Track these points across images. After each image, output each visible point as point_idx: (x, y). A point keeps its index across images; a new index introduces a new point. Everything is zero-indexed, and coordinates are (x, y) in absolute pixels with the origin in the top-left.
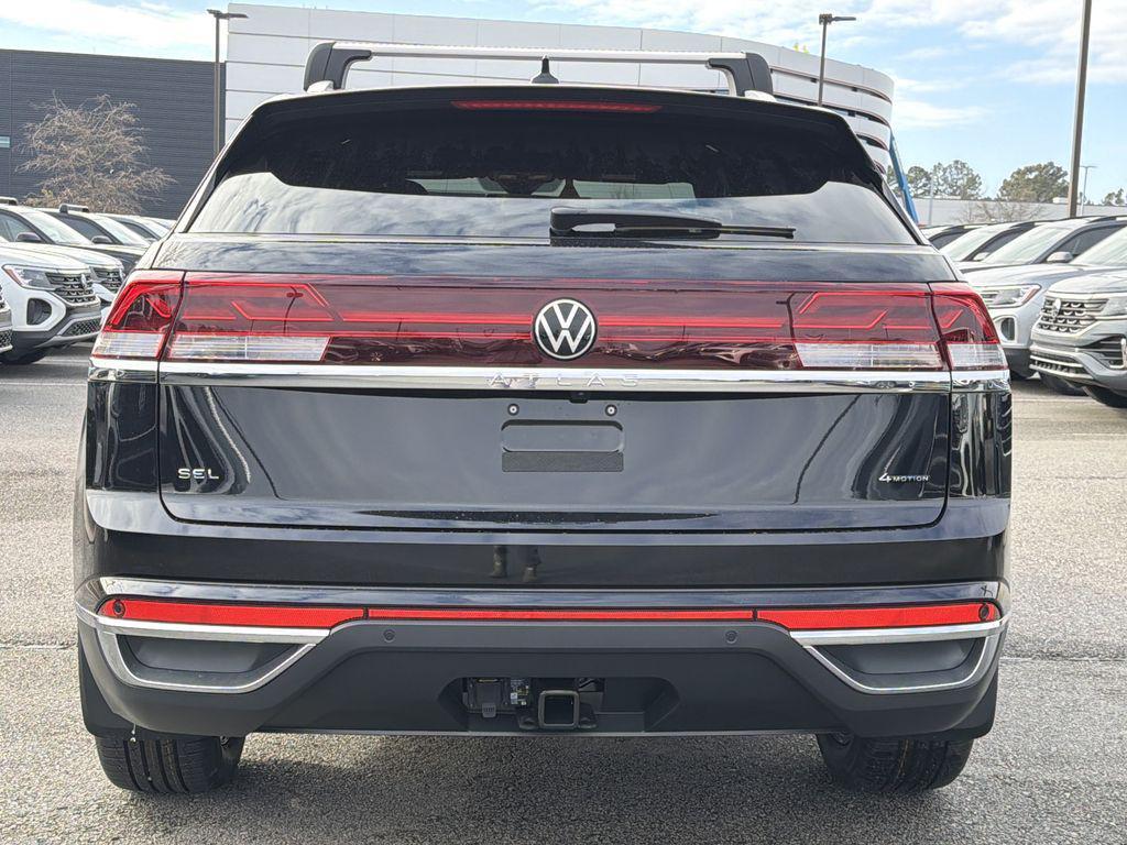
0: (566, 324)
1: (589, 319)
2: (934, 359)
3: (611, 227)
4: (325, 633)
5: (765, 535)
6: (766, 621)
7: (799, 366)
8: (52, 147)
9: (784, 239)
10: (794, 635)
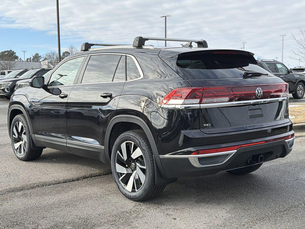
4: (236, 151)
9: (267, 76)
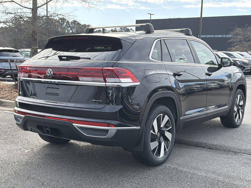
0: (49, 73)
1: (52, 72)
2: (103, 80)
3: (65, 58)
4: (24, 116)
5: (72, 108)
6: (70, 121)
7: (79, 81)
8: (235, 37)
9: (89, 60)
10: (73, 124)
